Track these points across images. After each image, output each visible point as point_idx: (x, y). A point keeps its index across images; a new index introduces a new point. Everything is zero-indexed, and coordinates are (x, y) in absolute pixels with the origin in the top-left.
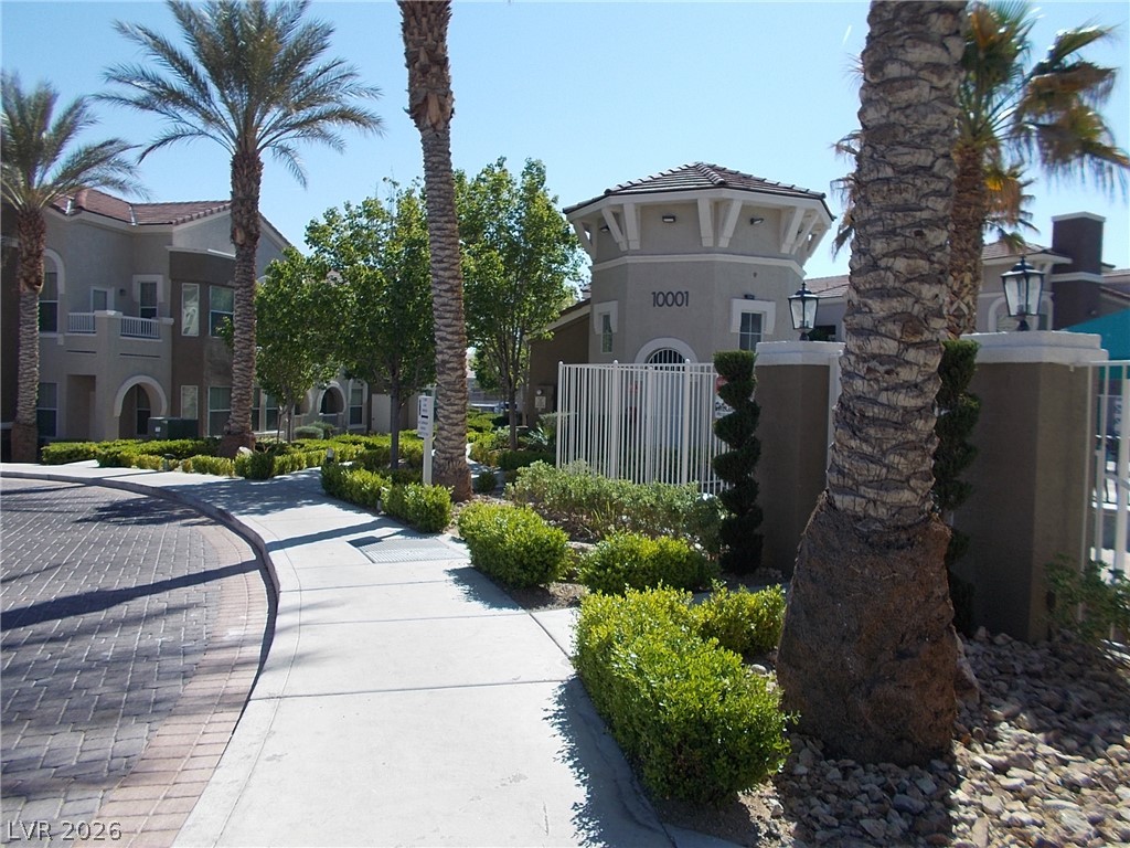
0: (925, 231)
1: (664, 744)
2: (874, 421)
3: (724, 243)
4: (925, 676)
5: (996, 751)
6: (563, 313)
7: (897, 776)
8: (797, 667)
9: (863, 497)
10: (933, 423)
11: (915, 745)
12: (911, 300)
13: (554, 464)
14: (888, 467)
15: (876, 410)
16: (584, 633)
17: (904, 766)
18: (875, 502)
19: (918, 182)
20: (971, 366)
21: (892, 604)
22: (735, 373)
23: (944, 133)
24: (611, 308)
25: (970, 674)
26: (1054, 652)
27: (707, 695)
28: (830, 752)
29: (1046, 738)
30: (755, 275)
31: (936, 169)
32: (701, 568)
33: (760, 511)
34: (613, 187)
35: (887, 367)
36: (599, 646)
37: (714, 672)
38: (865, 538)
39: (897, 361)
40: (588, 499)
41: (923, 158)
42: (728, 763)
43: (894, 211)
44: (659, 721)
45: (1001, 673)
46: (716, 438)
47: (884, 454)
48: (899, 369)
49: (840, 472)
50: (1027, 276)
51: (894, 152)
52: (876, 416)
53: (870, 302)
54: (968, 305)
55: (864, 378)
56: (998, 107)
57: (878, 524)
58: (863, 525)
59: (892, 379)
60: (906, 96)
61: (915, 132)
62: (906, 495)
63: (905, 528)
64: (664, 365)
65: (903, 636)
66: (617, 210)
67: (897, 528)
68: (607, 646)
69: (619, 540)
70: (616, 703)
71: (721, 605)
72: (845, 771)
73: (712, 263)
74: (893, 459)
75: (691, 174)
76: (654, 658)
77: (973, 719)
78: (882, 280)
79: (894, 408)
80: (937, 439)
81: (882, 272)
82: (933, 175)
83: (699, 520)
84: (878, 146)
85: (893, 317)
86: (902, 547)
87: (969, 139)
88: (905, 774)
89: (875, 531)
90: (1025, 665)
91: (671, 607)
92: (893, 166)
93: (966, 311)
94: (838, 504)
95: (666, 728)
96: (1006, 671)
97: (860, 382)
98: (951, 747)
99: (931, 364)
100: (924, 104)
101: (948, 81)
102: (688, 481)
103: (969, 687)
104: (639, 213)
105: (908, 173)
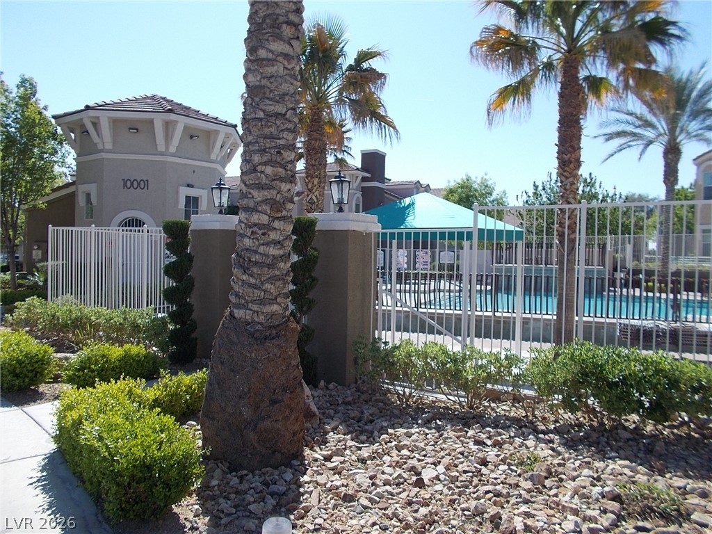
0: (282, 152)
1: (118, 485)
2: (256, 263)
3: (172, 149)
4: (287, 413)
5: (327, 449)
6: (54, 190)
7: (272, 474)
8: (213, 419)
9: (251, 310)
10: (289, 265)
11: (282, 454)
12: (275, 192)
13: (46, 299)
14: (265, 291)
15: (257, 257)
16: (61, 418)
17: (276, 468)
18: (258, 313)
19: (278, 123)
20: (314, 231)
21: (267, 373)
22: (177, 234)
23: (292, 96)
24: (92, 188)
25: (314, 409)
26: (358, 390)
27: (149, 447)
28: (233, 469)
29: (351, 437)
30: (194, 172)
31: (287, 116)
32: (155, 363)
33: (195, 323)
34: (91, 104)
35: (263, 231)
36: (73, 425)
37: (155, 431)
38: (252, 335)
39: (268, 228)
40: (72, 322)
41: (280, 109)
42: (163, 489)
43: (265, 138)
44: (114, 470)
45: (331, 405)
46: (166, 278)
47: (262, 283)
48: (270, 232)
49: (237, 295)
50: (342, 182)
51: (265, 103)
52: (257, 260)
53: (252, 191)
54: (316, 196)
55: (250, 238)
56: (330, 86)
57: (259, 326)
58: (251, 327)
59: (266, 239)
60: (270, 70)
61: (276, 93)
62: (275, 307)
63: (275, 327)
64: (129, 228)
65: (275, 391)
66: (94, 120)
67: (270, 327)
68: (78, 424)
69: (93, 349)
70: (85, 464)
71: (166, 386)
72: (241, 478)
73: (165, 162)
74: (268, 286)
75: (149, 101)
76: (111, 427)
77: (316, 433)
78: (258, 179)
79: (267, 256)
80: (292, 274)
81: (259, 174)
82: (286, 119)
83: (155, 331)
84: (255, 98)
85: (266, 201)
86: (273, 338)
87: (316, 102)
88: (277, 472)
89: (258, 330)
90: (343, 399)
91: (130, 392)
92: (264, 111)
93: (316, 201)
94: (236, 315)
95: (119, 474)
96: (334, 404)
97: (248, 240)
98: (303, 451)
99: (287, 229)
100: (280, 77)
101: (293, 65)
102: (147, 305)
103: (313, 415)
104: (111, 124)
105: (271, 116)
